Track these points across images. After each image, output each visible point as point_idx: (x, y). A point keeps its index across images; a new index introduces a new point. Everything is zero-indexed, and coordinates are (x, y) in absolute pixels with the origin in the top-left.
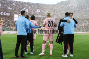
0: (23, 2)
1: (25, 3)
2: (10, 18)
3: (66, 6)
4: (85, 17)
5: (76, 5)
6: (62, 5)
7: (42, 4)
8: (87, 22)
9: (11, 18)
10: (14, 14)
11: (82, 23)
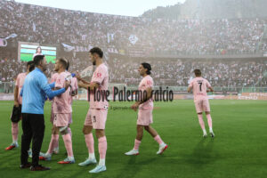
0: (45, 8)
1: (51, 10)
2: (8, 53)
3: (171, 21)
4: (221, 54)
5: (196, 21)
6: (159, 20)
7: (101, 15)
8: (226, 67)
9: (11, 55)
10: (20, 42)
11: (212, 71)
